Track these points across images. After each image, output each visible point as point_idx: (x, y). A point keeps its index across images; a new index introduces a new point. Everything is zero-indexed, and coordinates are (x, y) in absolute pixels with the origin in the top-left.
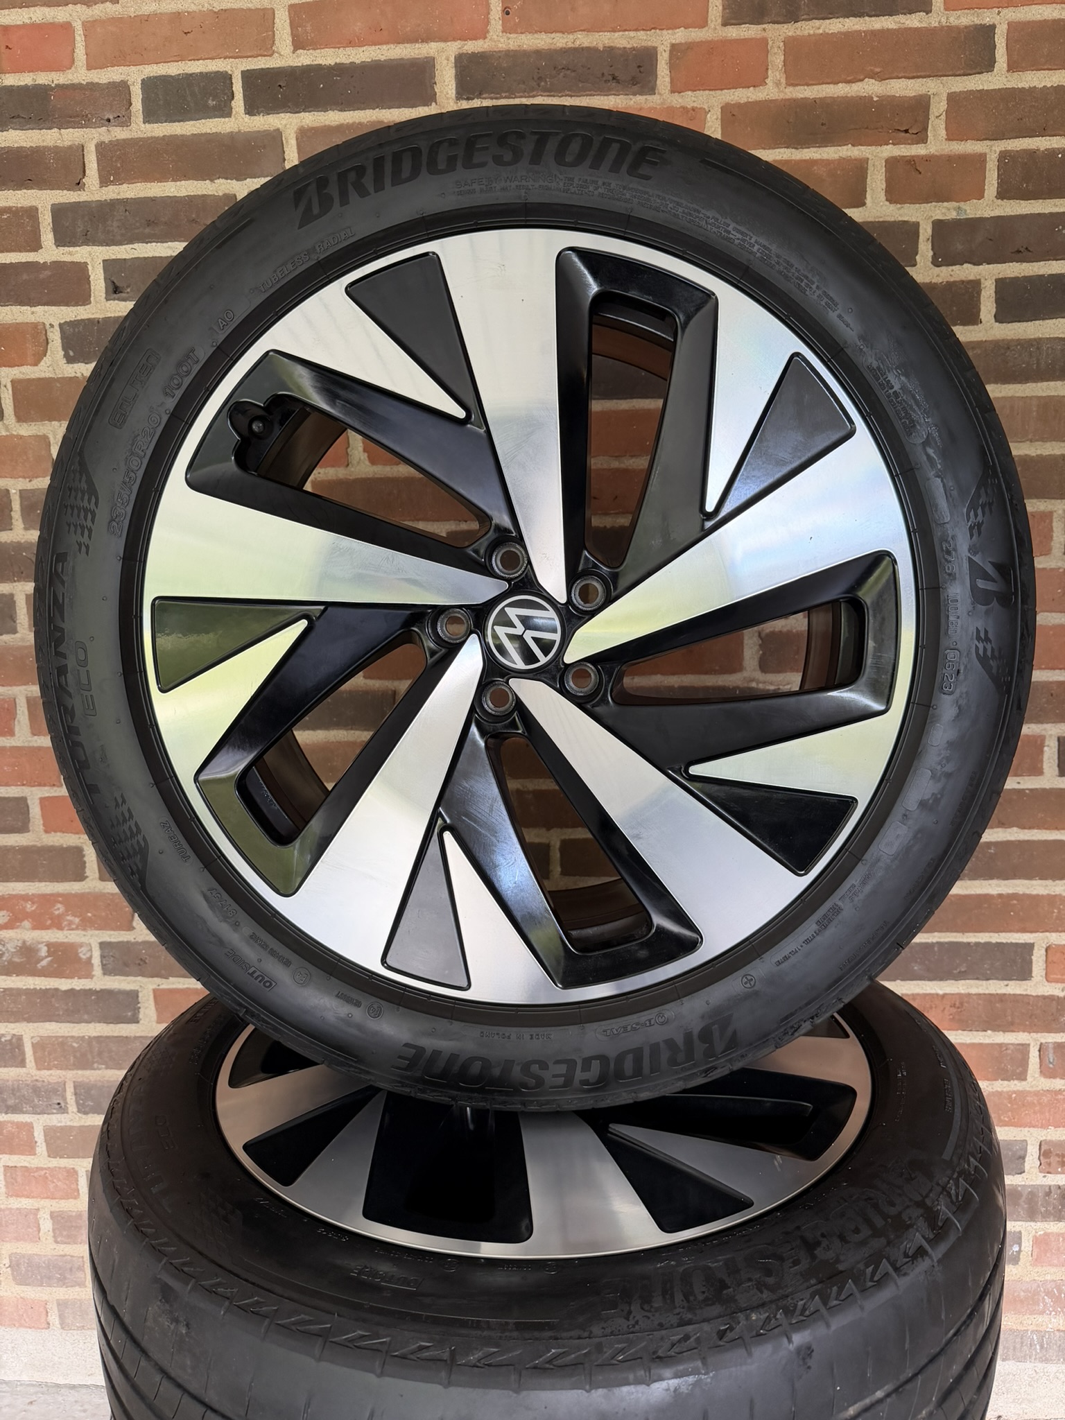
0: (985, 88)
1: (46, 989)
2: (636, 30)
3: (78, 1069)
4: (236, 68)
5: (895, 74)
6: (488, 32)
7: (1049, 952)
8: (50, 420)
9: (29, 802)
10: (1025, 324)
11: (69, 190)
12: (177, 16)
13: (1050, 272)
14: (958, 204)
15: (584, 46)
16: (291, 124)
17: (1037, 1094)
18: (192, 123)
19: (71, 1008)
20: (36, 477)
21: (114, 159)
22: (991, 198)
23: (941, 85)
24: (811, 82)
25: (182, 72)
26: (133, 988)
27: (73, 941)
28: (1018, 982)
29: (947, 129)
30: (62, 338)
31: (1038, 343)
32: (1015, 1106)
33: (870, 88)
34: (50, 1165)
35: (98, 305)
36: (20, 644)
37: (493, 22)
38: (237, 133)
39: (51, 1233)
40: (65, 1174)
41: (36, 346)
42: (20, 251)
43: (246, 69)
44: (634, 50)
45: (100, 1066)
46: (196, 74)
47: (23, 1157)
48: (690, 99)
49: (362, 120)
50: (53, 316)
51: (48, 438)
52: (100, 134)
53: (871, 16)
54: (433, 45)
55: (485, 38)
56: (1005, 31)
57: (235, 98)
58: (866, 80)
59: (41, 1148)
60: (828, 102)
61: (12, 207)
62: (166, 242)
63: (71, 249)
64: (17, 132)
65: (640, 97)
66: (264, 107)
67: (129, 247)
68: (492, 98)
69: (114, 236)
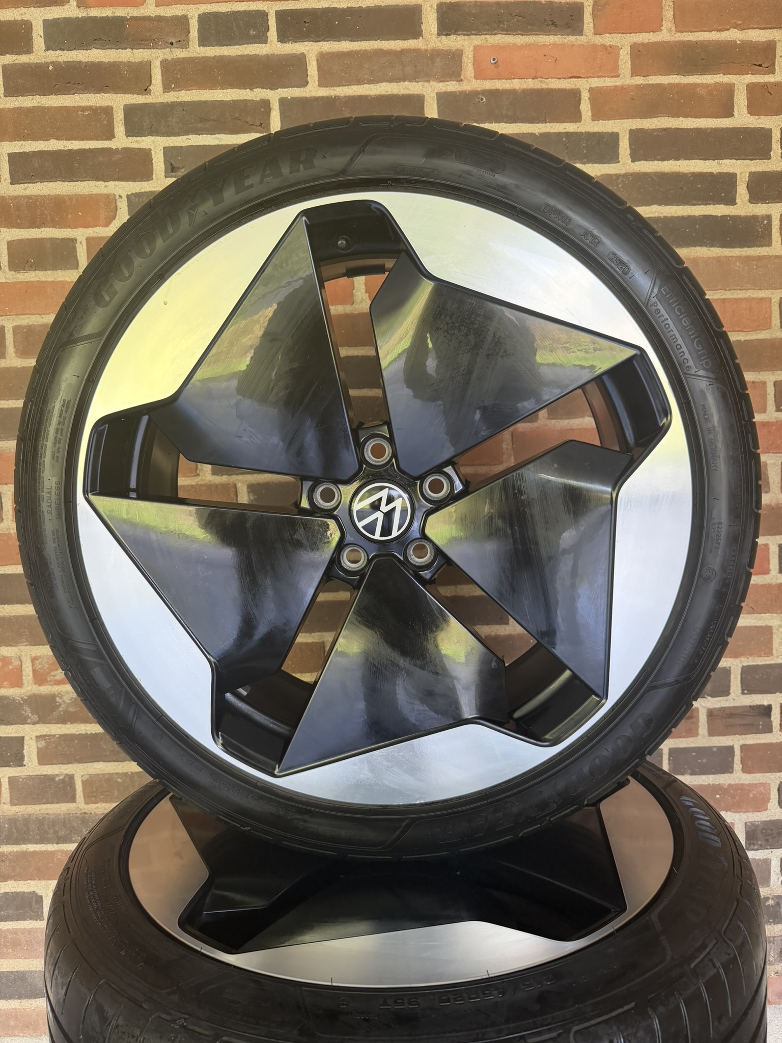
4: (271, 9)
5: (752, 26)
11: (138, 94)
16: (312, 50)
18: (237, 47)
21: (175, 72)
24: (693, 30)
25: (230, 10)
30: (129, 206)
33: (734, 35)
35: (159, 181)
38: (271, 55)
41: (107, 212)
42: (97, 140)
43: (279, 10)
44: (567, 4)
46: (241, 12)
48: (608, 39)
49: (367, 48)
50: (122, 189)
52: (164, 54)
57: (270, 31)
58: (731, 29)
60: (706, 43)
61: (93, 106)
62: (215, 134)
63: (138, 138)
64: (99, 51)
65: (572, 37)
66: (293, 37)
67: (185, 137)
68: (464, 35)
69: (173, 129)
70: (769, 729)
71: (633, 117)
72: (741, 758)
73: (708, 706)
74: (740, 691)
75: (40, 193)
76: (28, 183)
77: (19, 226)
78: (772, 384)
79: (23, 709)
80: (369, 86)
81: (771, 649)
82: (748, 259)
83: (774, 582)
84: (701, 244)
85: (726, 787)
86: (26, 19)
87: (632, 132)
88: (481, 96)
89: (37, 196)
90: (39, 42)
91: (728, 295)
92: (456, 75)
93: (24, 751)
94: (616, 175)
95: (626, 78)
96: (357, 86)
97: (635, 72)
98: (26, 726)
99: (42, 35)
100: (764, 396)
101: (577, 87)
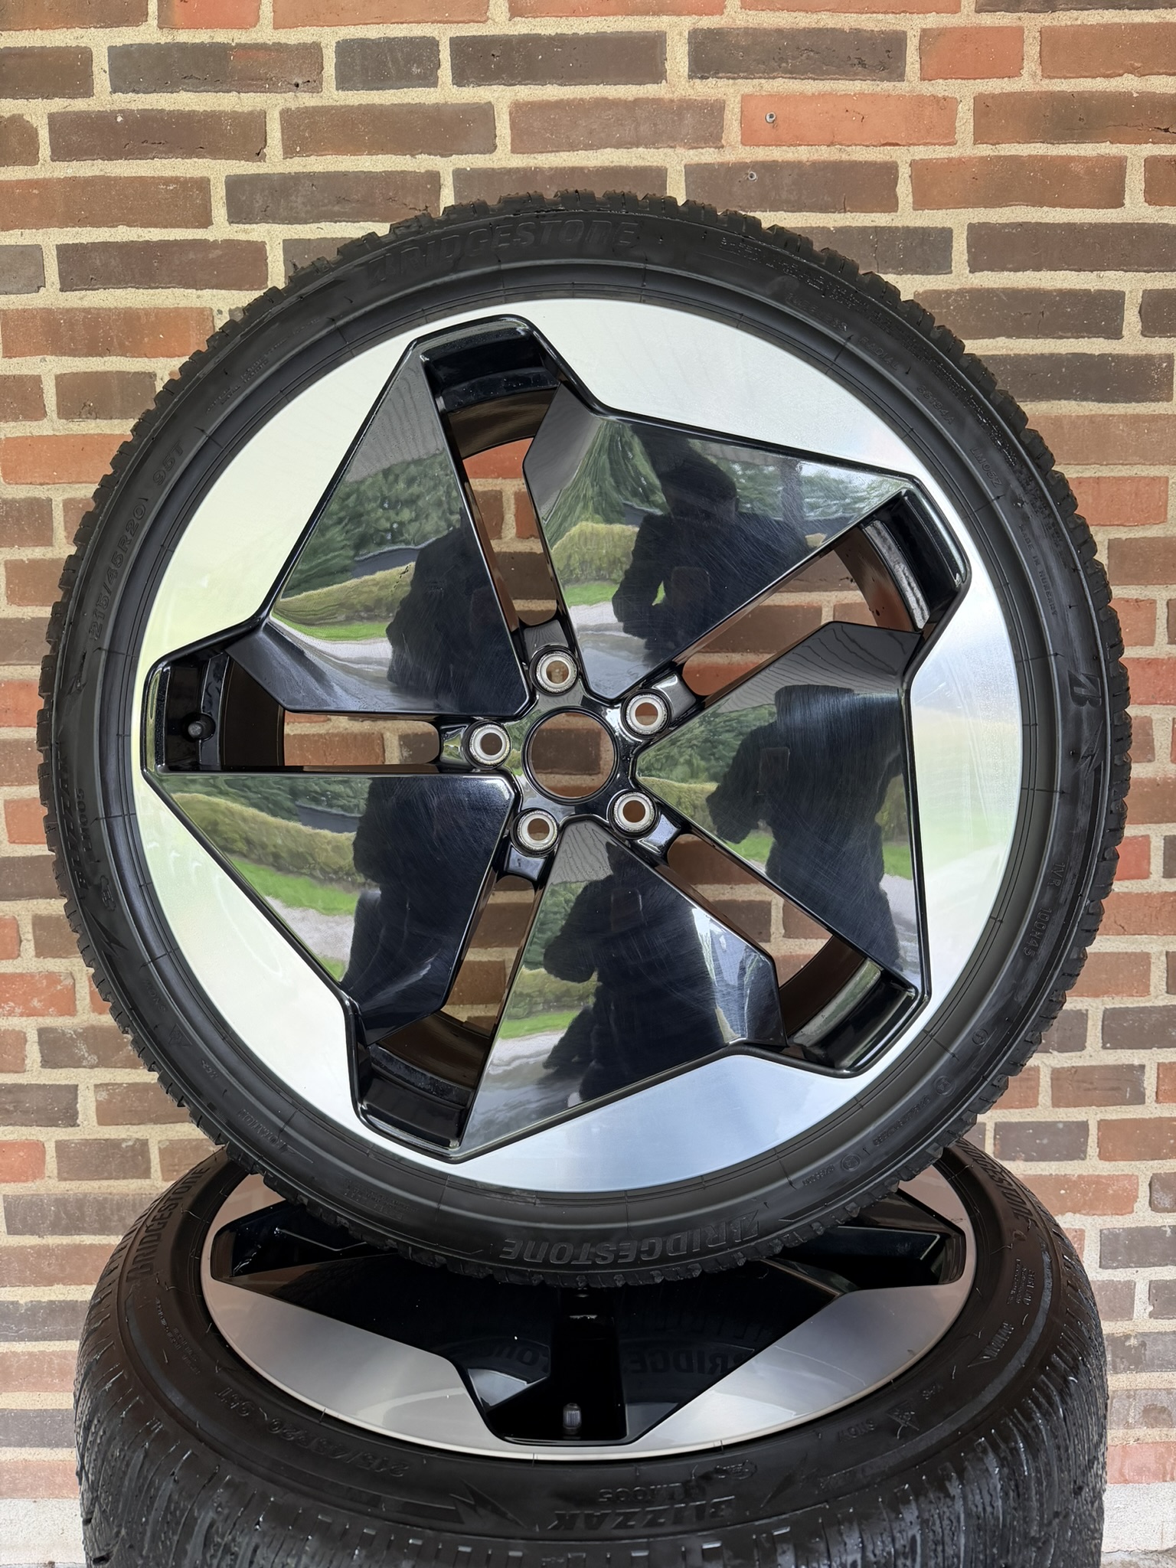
2: (886, 13)
4: (444, 34)
5: (1156, 70)
6: (725, 7)
11: (248, 160)
15: (829, 27)
16: (504, 98)
18: (392, 91)
21: (301, 128)
24: (1068, 75)
25: (382, 35)
33: (1128, 84)
38: (443, 104)
41: (201, 334)
42: (187, 227)
43: (455, 36)
44: (883, 33)
46: (399, 39)
48: (941, 88)
49: (584, 96)
50: (222, 301)
52: (286, 101)
53: (1130, 9)
54: (665, 18)
55: (722, 13)
57: (442, 67)
58: (1126, 75)
60: (1087, 96)
61: (180, 177)
62: (359, 222)
63: (247, 226)
64: (190, 94)
65: (888, 83)
66: (475, 78)
67: (314, 226)
68: (728, 78)
69: (298, 213)
70: (1139, 1098)
71: (975, 205)
72: (1098, 1139)
73: (1053, 1065)
74: (1101, 1045)
75: (104, 305)
76: (86, 290)
77: (73, 353)
78: (1165, 603)
79: (77, 1047)
80: (586, 152)
81: (1149, 986)
82: (1137, 419)
83: (1155, 890)
84: (1068, 396)
85: (1074, 1179)
86: (83, 45)
87: (971, 227)
88: (750, 172)
89: (99, 309)
90: (102, 79)
91: (1105, 472)
92: (713, 137)
93: (78, 1106)
94: (946, 292)
95: (966, 147)
96: (568, 153)
97: (979, 138)
98: (81, 1069)
99: (107, 70)
100: (1152, 620)
101: (893, 159)
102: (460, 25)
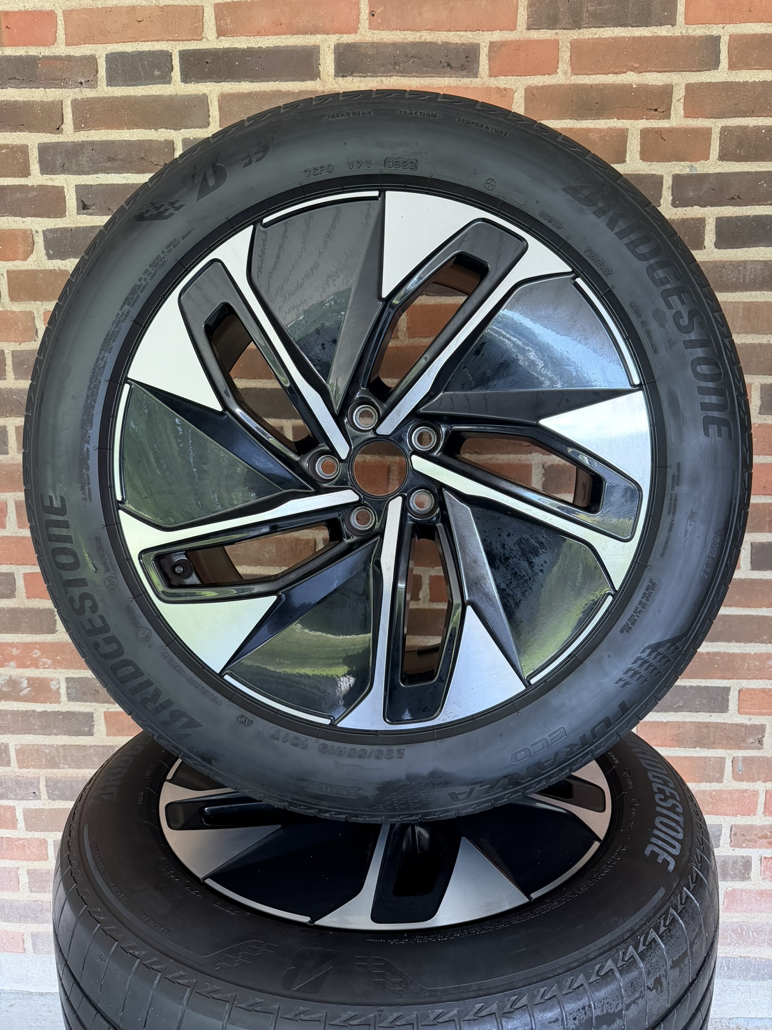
0: (712, 81)
1: (26, 711)
2: (466, 31)
3: (49, 768)
4: (175, 48)
5: (649, 69)
6: (358, 28)
7: (741, 693)
8: (35, 301)
9: (16, 576)
10: (736, 250)
11: (51, 133)
12: (132, 9)
13: (754, 214)
14: (690, 163)
15: (428, 41)
16: (214, 91)
17: (730, 792)
18: (142, 87)
19: (44, 725)
20: (24, 342)
21: (85, 112)
22: (715, 160)
23: (681, 78)
24: (589, 73)
25: (135, 50)
26: (89, 711)
27: (46, 676)
28: (718, 714)
29: (684, 109)
30: (45, 241)
31: (745, 264)
32: (714, 801)
33: (631, 78)
34: (27, 837)
35: (72, 218)
36: (11, 462)
37: (362, 21)
38: (175, 96)
39: (27, 885)
40: (38, 843)
41: (25, 246)
42: (15, 177)
43: (182, 49)
44: (463, 45)
45: (65, 766)
46: (146, 52)
47: (8, 831)
48: (503, 82)
49: (266, 90)
50: (38, 225)
51: (33, 314)
52: (75, 93)
53: (633, 27)
54: (319, 37)
55: (356, 32)
56: (727, 41)
57: (174, 70)
58: (628, 72)
59: (21, 824)
60: (601, 87)
61: (9, 145)
62: (122, 173)
63: (52, 176)
64: (14, 89)
65: (467, 79)
66: (195, 77)
67: (94, 176)
68: (360, 77)
69: (84, 168)
102: (185, 42)
